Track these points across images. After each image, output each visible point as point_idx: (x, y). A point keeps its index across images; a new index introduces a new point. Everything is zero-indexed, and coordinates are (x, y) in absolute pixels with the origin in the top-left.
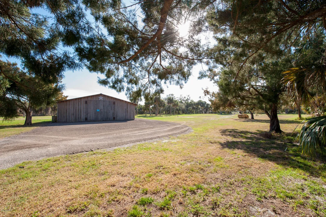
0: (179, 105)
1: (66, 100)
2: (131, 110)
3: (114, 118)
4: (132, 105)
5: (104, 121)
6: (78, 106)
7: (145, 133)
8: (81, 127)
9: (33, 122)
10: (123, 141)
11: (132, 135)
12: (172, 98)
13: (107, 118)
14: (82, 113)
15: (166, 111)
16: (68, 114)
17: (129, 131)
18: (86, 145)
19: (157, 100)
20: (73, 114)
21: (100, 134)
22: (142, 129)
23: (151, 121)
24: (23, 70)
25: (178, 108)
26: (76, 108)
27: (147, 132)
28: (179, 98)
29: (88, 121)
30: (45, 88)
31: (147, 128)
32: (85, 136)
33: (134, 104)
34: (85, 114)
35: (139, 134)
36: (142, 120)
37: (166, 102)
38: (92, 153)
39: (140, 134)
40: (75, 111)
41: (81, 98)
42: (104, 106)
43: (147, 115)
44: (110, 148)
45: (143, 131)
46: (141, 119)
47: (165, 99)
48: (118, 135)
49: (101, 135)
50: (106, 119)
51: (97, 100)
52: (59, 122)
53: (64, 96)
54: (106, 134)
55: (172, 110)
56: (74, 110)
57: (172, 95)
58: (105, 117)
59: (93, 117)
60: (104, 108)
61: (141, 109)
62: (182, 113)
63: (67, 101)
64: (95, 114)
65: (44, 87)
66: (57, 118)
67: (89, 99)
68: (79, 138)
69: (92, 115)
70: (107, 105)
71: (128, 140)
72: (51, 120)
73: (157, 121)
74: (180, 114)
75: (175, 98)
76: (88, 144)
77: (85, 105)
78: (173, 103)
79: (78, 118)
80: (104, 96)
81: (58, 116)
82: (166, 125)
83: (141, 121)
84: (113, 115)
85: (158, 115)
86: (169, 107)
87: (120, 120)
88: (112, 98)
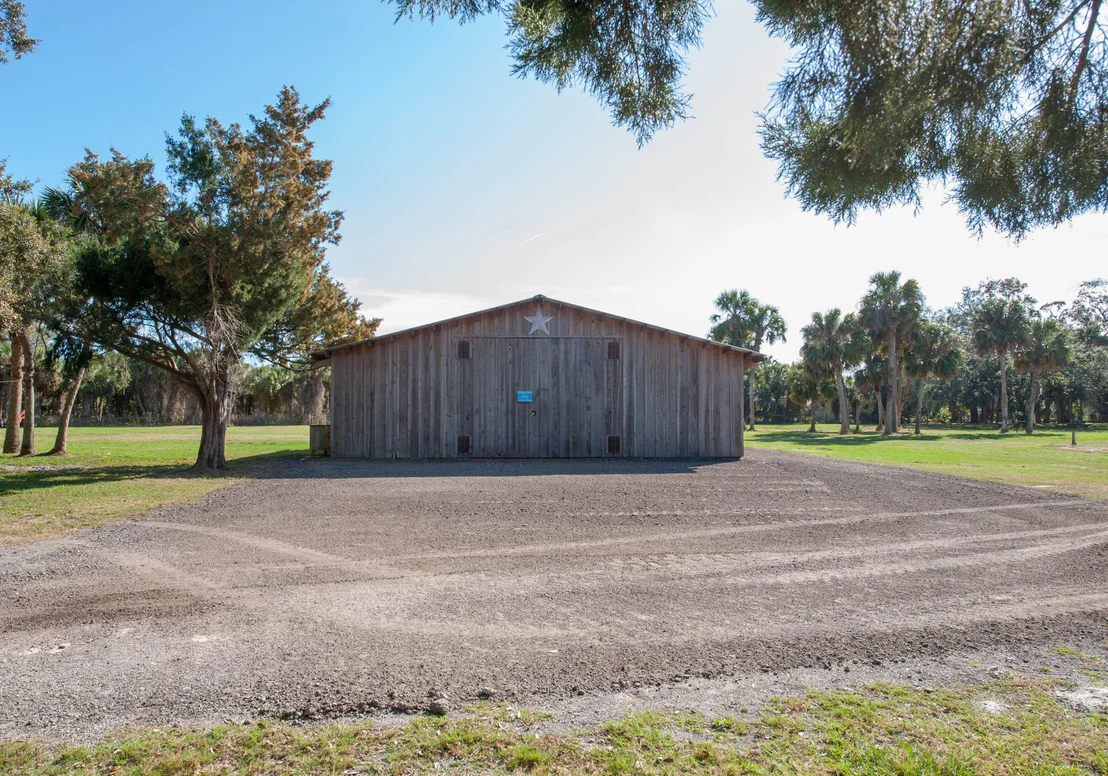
0: (1072, 359)
1: (366, 342)
2: (718, 391)
3: (614, 444)
4: (723, 359)
5: (555, 457)
6: (426, 369)
7: (851, 573)
8: (430, 489)
9: (229, 454)
10: (678, 641)
11: (742, 581)
12: (1016, 309)
13: (575, 444)
14: (444, 411)
15: (964, 399)
16: (377, 419)
17: (720, 546)
18: (415, 643)
19: (893, 327)
20: (403, 419)
21: (520, 550)
22: (817, 535)
23: (859, 469)
24: (179, 194)
25: (1065, 381)
26: (415, 381)
27: (857, 561)
28: (1069, 306)
29: (471, 458)
30: (269, 281)
31: (853, 528)
32: (429, 555)
33: (737, 353)
34: (456, 417)
35: (800, 577)
36: (791, 464)
37: (962, 339)
38: (429, 732)
39: (813, 576)
40: (410, 397)
41: (436, 328)
42: (555, 373)
43: (820, 427)
44: (577, 703)
45: (827, 554)
46: (782, 453)
47: (954, 319)
48: (638, 576)
49: (526, 562)
50: (567, 450)
51: (520, 335)
52: (340, 457)
53: (363, 321)
54: (553, 559)
55: (1009, 393)
56: (404, 396)
57: (1010, 285)
58: (563, 439)
59: (496, 431)
60: (556, 384)
61: (777, 389)
62: (1093, 418)
63: (374, 343)
64: (507, 414)
65: (266, 274)
66: (332, 434)
67: (479, 329)
68: (396, 573)
69: (491, 427)
70: (572, 366)
71: (720, 633)
72: (307, 447)
73: (913, 475)
74: (1086, 428)
75: (1037, 307)
76: (429, 628)
77: (456, 363)
78: (1022, 341)
79: (427, 439)
80: (559, 308)
81: (336, 428)
82: (1013, 514)
83: (788, 468)
84: (608, 425)
85: (902, 430)
86: (983, 377)
87: (650, 459)
88: (600, 317)
